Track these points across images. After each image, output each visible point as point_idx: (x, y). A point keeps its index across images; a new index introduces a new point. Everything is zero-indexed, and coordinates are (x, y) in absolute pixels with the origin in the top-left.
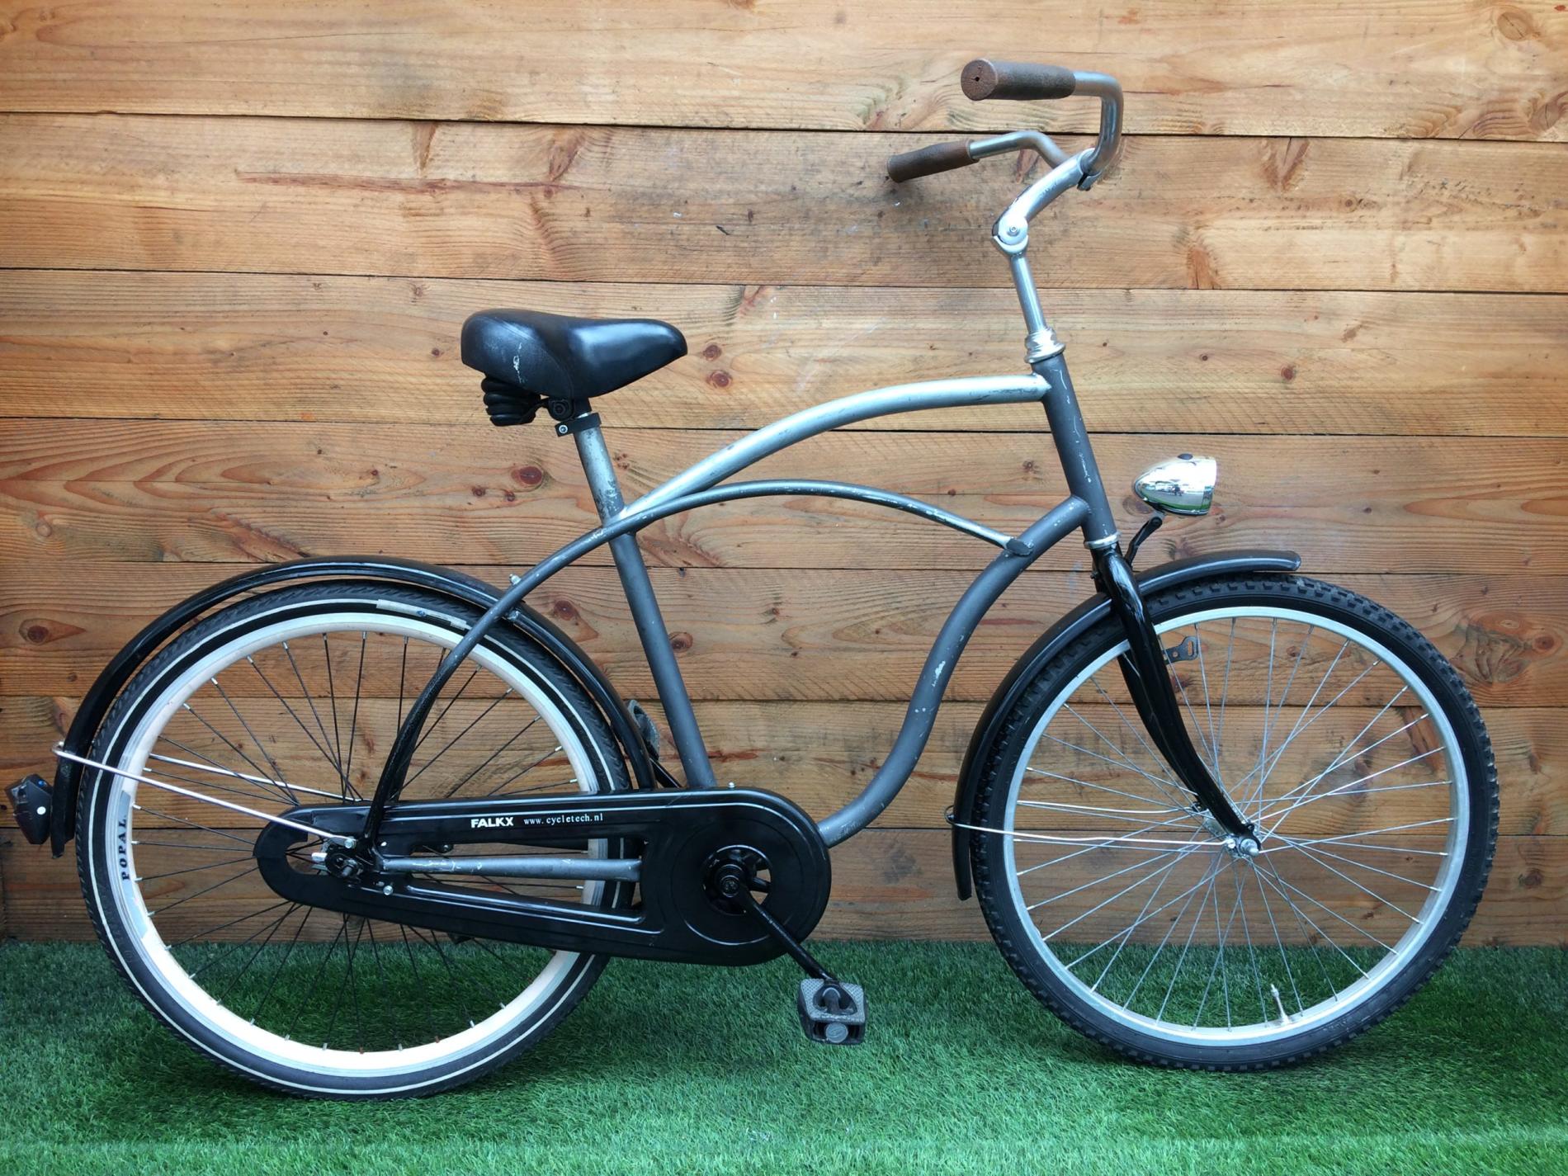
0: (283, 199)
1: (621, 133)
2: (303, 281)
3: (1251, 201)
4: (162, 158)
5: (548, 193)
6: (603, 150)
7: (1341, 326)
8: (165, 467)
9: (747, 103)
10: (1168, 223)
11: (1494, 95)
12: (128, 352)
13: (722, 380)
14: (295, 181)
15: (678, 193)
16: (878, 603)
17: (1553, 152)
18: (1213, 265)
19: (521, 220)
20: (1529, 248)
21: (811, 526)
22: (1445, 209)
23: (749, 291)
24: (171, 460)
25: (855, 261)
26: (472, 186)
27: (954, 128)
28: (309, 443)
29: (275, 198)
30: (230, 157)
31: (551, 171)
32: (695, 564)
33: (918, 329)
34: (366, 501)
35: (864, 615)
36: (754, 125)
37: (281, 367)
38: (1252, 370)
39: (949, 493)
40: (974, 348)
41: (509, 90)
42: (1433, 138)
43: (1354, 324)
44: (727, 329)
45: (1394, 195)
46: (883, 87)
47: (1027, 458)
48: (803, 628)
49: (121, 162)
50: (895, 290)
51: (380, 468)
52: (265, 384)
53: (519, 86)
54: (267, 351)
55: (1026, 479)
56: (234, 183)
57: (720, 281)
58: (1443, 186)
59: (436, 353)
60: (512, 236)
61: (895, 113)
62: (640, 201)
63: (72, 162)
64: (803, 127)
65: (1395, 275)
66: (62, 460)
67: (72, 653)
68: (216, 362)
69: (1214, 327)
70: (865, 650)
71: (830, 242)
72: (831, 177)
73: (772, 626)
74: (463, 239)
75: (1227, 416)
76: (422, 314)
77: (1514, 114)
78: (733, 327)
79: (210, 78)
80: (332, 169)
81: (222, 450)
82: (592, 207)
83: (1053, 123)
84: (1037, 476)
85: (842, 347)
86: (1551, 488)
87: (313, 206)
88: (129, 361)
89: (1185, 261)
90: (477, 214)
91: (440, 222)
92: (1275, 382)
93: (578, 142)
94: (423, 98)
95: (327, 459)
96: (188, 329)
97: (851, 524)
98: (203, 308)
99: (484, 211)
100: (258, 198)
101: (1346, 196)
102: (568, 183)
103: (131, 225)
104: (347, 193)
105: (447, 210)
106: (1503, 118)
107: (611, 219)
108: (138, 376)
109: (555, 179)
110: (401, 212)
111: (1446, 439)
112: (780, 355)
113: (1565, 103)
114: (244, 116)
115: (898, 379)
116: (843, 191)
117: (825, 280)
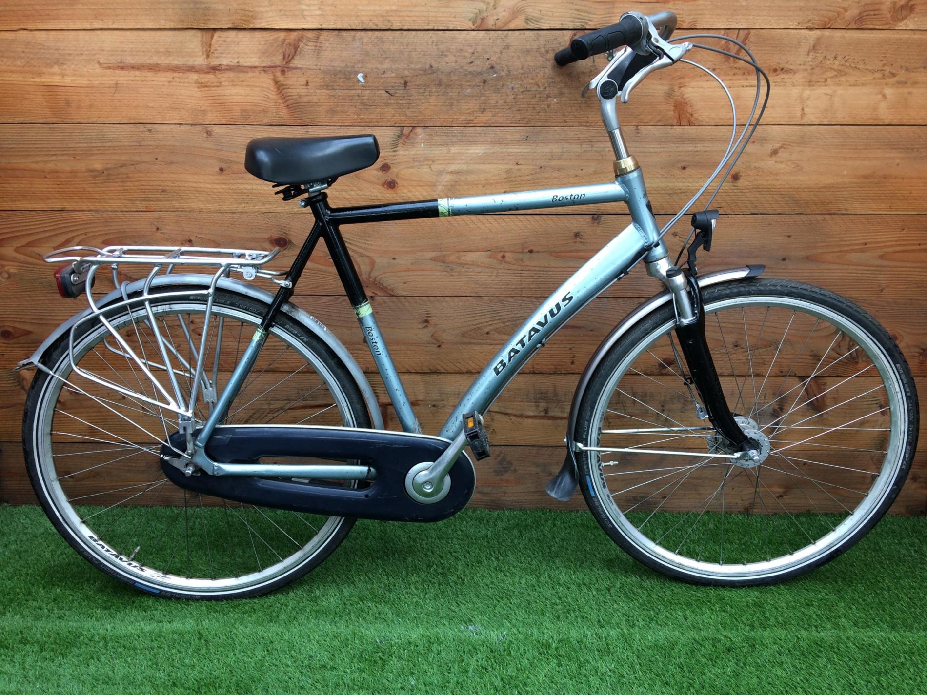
0: (127, 79)
1: (325, 33)
2: (142, 128)
3: (714, 70)
4: (56, 56)
5: (283, 72)
6: (315, 44)
7: (769, 147)
8: (70, 239)
9: (401, 14)
10: (662, 84)
12: (44, 172)
13: (391, 185)
14: (133, 68)
16: (488, 316)
17: (906, 36)
18: (690, 110)
19: (268, 88)
20: (888, 97)
21: (447, 271)
22: (835, 73)
23: (406, 131)
25: (469, 111)
26: (238, 68)
27: (530, 27)
28: (151, 224)
29: (122, 78)
30: (95, 55)
31: (284, 57)
32: (379, 294)
33: (509, 153)
35: (481, 323)
36: (406, 28)
37: (132, 179)
39: (529, 251)
40: (543, 164)
41: (257, 9)
42: (829, 28)
43: (778, 145)
44: (394, 154)
45: (804, 65)
46: (484, 2)
47: (575, 230)
48: (444, 331)
49: (32, 59)
50: (494, 128)
51: (193, 238)
52: (124, 190)
53: (262, 6)
54: (123, 170)
55: (575, 243)
56: (98, 70)
57: (389, 125)
58: (835, 58)
59: (221, 170)
60: (263, 99)
61: (492, 19)
62: (338, 76)
63: (5, 60)
64: (436, 28)
65: (803, 114)
66: (12, 235)
67: (26, 345)
69: (691, 149)
70: (480, 344)
71: (454, 99)
72: (454, 59)
73: (426, 330)
74: (234, 101)
76: (212, 147)
77: (881, 12)
78: (397, 153)
79: (80, 6)
80: (155, 60)
81: (101, 229)
82: (310, 80)
83: (590, 23)
84: (582, 241)
85: (463, 164)
86: (898, 245)
87: (144, 82)
88: (46, 177)
89: (672, 108)
90: (242, 86)
91: (220, 91)
92: (728, 182)
93: (299, 40)
94: (206, 15)
95: (162, 233)
96: (78, 157)
97: (471, 270)
98: (86, 145)
99: (244, 84)
100: (112, 78)
101: (773, 65)
102: (294, 66)
103: (41, 97)
104: (164, 74)
105: (223, 84)
106: (874, 15)
107: (321, 87)
108: (51, 186)
109: (287, 63)
110: (196, 85)
111: (833, 216)
112: (426, 169)
113: (914, 5)
114: (102, 29)
115: (497, 183)
116: (461, 68)
117: (452, 123)
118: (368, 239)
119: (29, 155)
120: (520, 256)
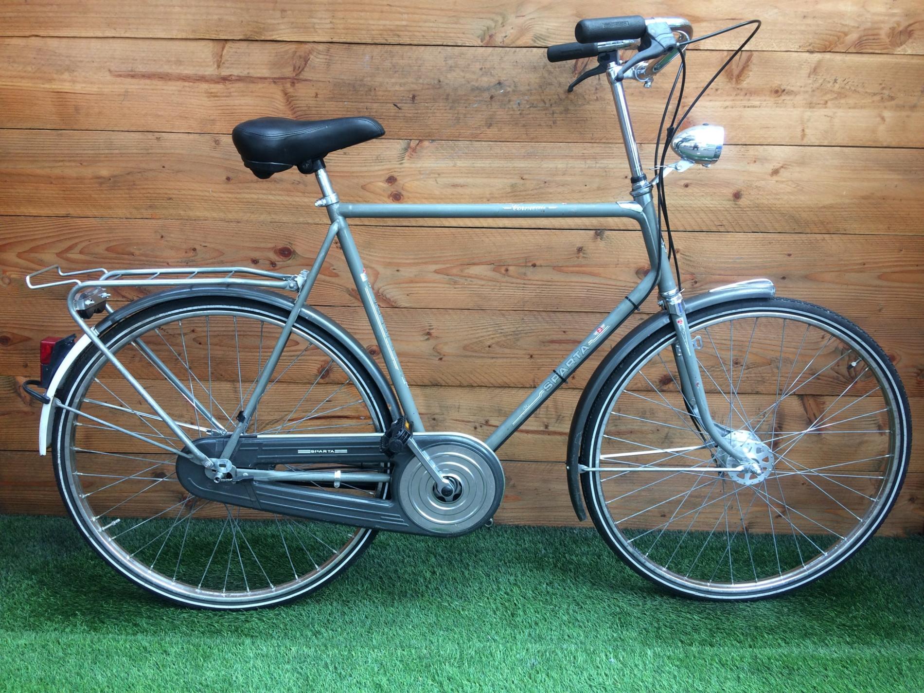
0: (137, 87)
1: (336, 46)
2: (150, 135)
3: (717, 90)
4: (67, 63)
5: (293, 84)
6: (326, 57)
7: (770, 167)
8: (73, 245)
9: (411, 29)
11: (869, 25)
12: (50, 177)
13: (397, 197)
14: (144, 76)
15: (369, 84)
16: (489, 329)
17: (904, 60)
19: (277, 99)
20: (887, 120)
21: (450, 284)
22: (836, 95)
23: (413, 143)
24: (77, 241)
25: (475, 126)
26: (248, 79)
27: (537, 45)
28: (156, 232)
29: (133, 87)
30: (106, 62)
31: (294, 70)
32: (382, 306)
33: (514, 167)
35: (482, 337)
36: (415, 43)
37: (138, 187)
38: (715, 193)
39: (532, 265)
40: (548, 179)
41: (269, 21)
42: (830, 52)
43: (777, 166)
44: (400, 166)
45: (805, 87)
46: (493, 20)
47: (578, 245)
48: (446, 343)
49: (43, 65)
50: (500, 143)
51: (197, 247)
52: (130, 197)
53: (274, 19)
54: (130, 177)
55: (578, 258)
56: (109, 78)
57: (396, 137)
58: (835, 81)
59: (228, 179)
60: (272, 109)
61: (500, 36)
62: (347, 89)
63: (16, 65)
64: (445, 44)
65: (804, 135)
66: (15, 240)
67: (24, 352)
68: (101, 184)
70: (482, 357)
71: (461, 114)
73: (427, 342)
74: (243, 111)
75: (699, 220)
76: (219, 156)
77: (881, 37)
78: (403, 165)
79: (93, 15)
80: (166, 69)
81: (106, 235)
82: (319, 92)
84: (585, 256)
85: (469, 177)
86: (897, 266)
87: (155, 92)
88: (51, 183)
90: (252, 96)
91: (229, 101)
92: (729, 200)
93: (310, 52)
94: (218, 26)
95: (167, 241)
96: (85, 164)
97: (475, 283)
98: (92, 152)
99: (254, 94)
100: (122, 86)
101: (775, 87)
102: (305, 78)
103: (50, 103)
104: (174, 83)
105: (232, 94)
106: (874, 39)
107: (331, 99)
108: (56, 192)
109: (296, 75)
110: (206, 95)
111: (833, 235)
112: (431, 182)
113: (912, 30)
114: (114, 37)
115: (502, 197)
116: (469, 82)
117: (459, 137)
118: (372, 250)
119: (36, 161)
120: (523, 270)
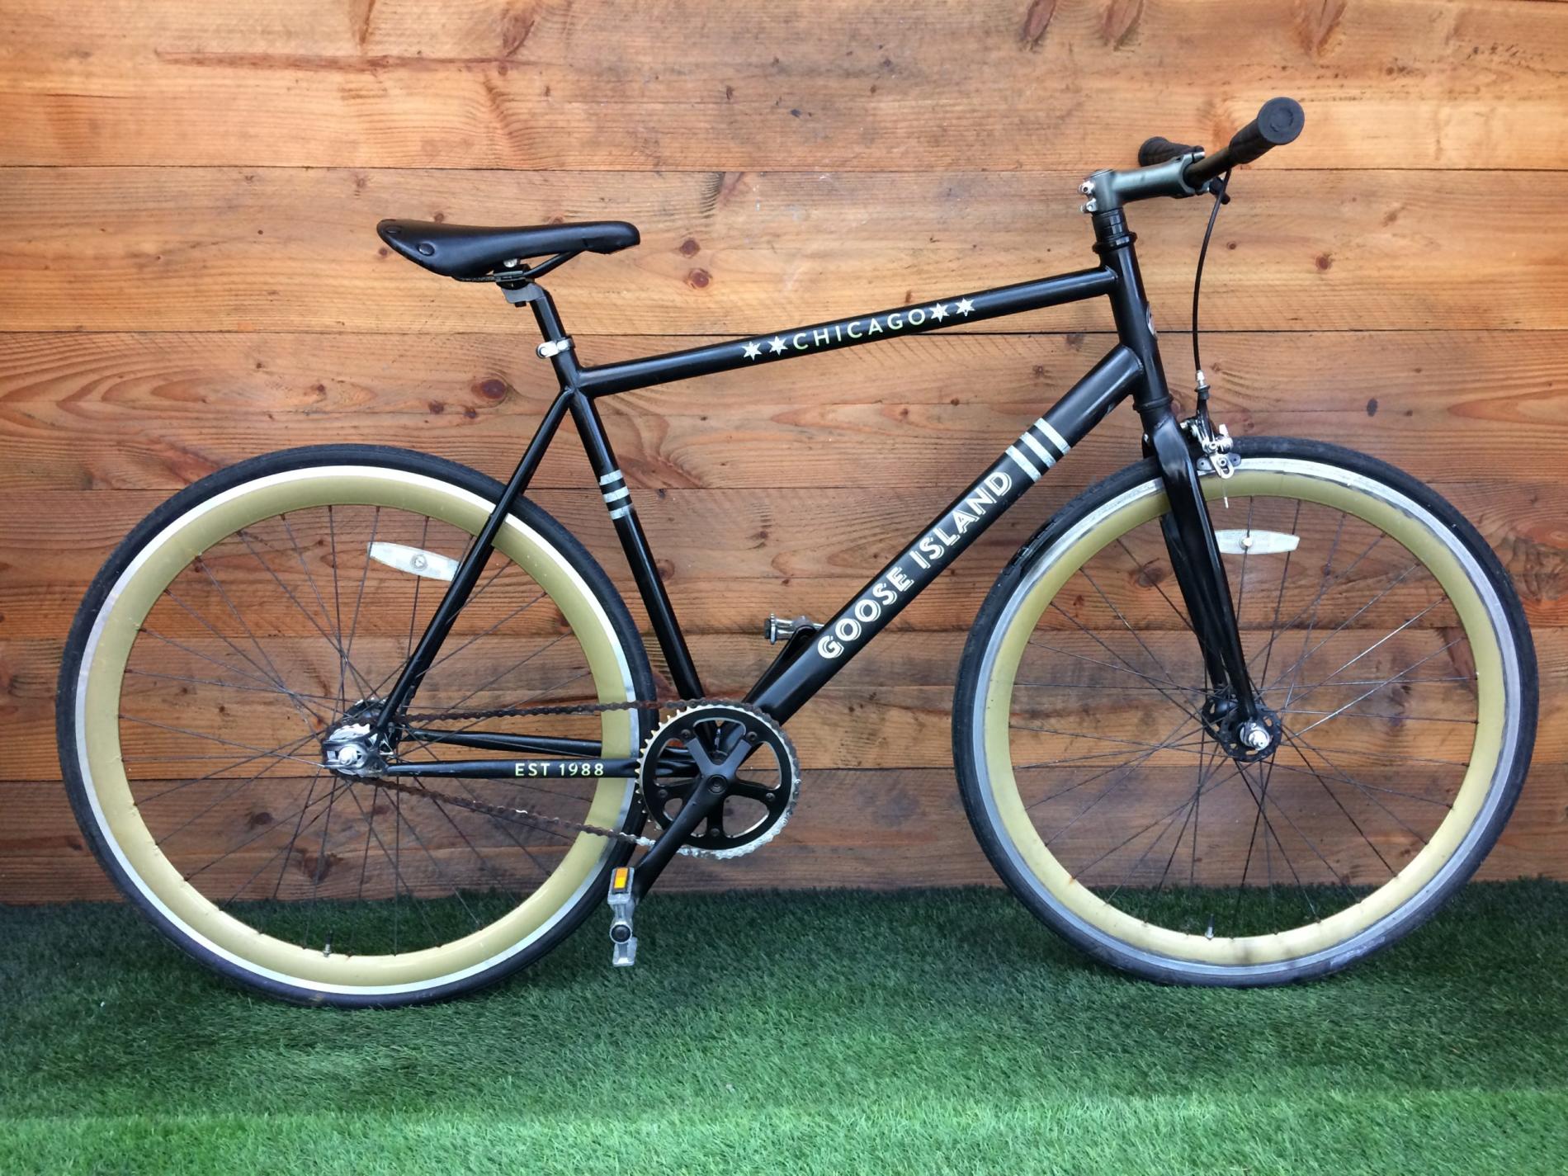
0: (208, 82)
2: (235, 174)
3: (1284, 68)
4: (75, 39)
5: (503, 71)
6: (562, 19)
7: (1384, 209)
8: (90, 384)
10: (1192, 94)
12: (44, 257)
13: (701, 279)
14: (223, 61)
15: (647, 67)
16: (875, 524)
19: (474, 100)
21: (801, 441)
22: (1494, 77)
23: (729, 180)
24: (95, 377)
25: (844, 144)
26: (417, 63)
28: (247, 356)
29: (200, 82)
30: (149, 37)
31: (505, 42)
32: (675, 486)
33: (917, 219)
34: (313, 420)
35: (865, 537)
37: (213, 271)
38: (1284, 259)
39: (952, 402)
40: (977, 240)
43: (1396, 205)
44: (703, 221)
45: (1439, 61)
47: (1036, 362)
48: (795, 552)
49: (30, 45)
50: (892, 175)
51: (325, 383)
52: (197, 291)
54: (196, 254)
55: (1036, 385)
56: (155, 66)
57: (697, 168)
58: (1494, 49)
59: (384, 252)
60: (464, 120)
62: (605, 78)
65: (1440, 150)
69: (1243, 211)
70: (861, 576)
72: (818, 48)
73: (761, 551)
74: (409, 124)
75: (1257, 311)
76: (366, 209)
78: (712, 220)
80: (260, 47)
81: (152, 365)
82: (553, 85)
84: (1049, 381)
85: (833, 240)
87: (242, 90)
88: (47, 268)
89: (1211, 138)
90: (426, 96)
91: (383, 105)
92: (1310, 272)
93: (534, 11)
95: (267, 373)
96: (110, 230)
97: (846, 439)
98: (124, 207)
99: (430, 92)
100: (182, 81)
101: (1387, 61)
102: (524, 58)
103: (43, 116)
104: (279, 74)
105: (390, 92)
107: (573, 98)
108: (57, 285)
109: (510, 53)
110: (341, 94)
111: (1495, 334)
112: (764, 250)
115: (894, 275)
116: (831, 62)
119: (15, 226)
120: (936, 411)
